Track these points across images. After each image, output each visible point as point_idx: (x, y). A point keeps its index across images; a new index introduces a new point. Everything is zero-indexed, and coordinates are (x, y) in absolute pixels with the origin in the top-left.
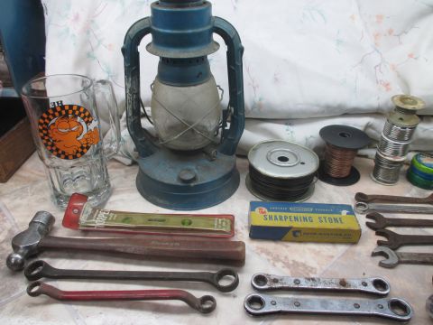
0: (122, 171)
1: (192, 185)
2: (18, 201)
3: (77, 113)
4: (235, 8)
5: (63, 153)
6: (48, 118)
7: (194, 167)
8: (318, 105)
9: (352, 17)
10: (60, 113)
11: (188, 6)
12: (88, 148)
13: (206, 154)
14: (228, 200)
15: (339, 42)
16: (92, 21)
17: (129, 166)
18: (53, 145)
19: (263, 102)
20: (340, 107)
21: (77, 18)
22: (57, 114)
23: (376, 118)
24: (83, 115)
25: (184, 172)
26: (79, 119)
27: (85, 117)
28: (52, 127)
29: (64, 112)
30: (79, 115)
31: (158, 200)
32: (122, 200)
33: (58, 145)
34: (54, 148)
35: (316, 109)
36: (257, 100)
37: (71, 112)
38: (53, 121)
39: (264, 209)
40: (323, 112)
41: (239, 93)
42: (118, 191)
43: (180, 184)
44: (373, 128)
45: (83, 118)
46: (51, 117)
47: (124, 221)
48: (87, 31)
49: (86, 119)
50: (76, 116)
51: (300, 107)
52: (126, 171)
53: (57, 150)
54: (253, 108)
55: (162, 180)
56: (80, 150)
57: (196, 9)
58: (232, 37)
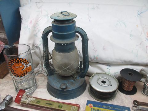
0: (43, 78)
1: (65, 90)
2: (4, 87)
3: (22, 61)
4: (89, 20)
5: (17, 75)
6: (11, 63)
7: (67, 83)
8: (121, 60)
9: (137, 26)
10: (15, 61)
11: (65, 24)
12: (26, 73)
13: (73, 77)
14: (80, 96)
15: (131, 35)
16: (37, 23)
17: (46, 76)
18: (13, 72)
19: (98, 57)
20: (130, 62)
21: (31, 22)
22: (14, 61)
23: (146, 67)
24: (24, 62)
25: (62, 85)
26: (23, 63)
27: (25, 62)
28: (13, 66)
29: (17, 61)
30: (23, 62)
31: (52, 94)
32: (40, 91)
33: (15, 72)
34: (14, 73)
35: (120, 61)
36: (96, 56)
37: (19, 61)
38: (13, 64)
39: (92, 105)
40: (123, 63)
41: (86, 56)
42: (39, 87)
43: (60, 89)
44: (144, 71)
45: (25, 63)
46: (12, 62)
47: (37, 103)
48: (34, 27)
49: (26, 63)
50: (21, 62)
51: (113, 60)
52: (45, 78)
53: (15, 74)
54: (94, 59)
55: (54, 87)
56: (23, 74)
57: (68, 25)
58: (83, 35)
